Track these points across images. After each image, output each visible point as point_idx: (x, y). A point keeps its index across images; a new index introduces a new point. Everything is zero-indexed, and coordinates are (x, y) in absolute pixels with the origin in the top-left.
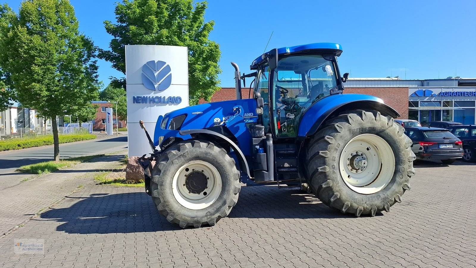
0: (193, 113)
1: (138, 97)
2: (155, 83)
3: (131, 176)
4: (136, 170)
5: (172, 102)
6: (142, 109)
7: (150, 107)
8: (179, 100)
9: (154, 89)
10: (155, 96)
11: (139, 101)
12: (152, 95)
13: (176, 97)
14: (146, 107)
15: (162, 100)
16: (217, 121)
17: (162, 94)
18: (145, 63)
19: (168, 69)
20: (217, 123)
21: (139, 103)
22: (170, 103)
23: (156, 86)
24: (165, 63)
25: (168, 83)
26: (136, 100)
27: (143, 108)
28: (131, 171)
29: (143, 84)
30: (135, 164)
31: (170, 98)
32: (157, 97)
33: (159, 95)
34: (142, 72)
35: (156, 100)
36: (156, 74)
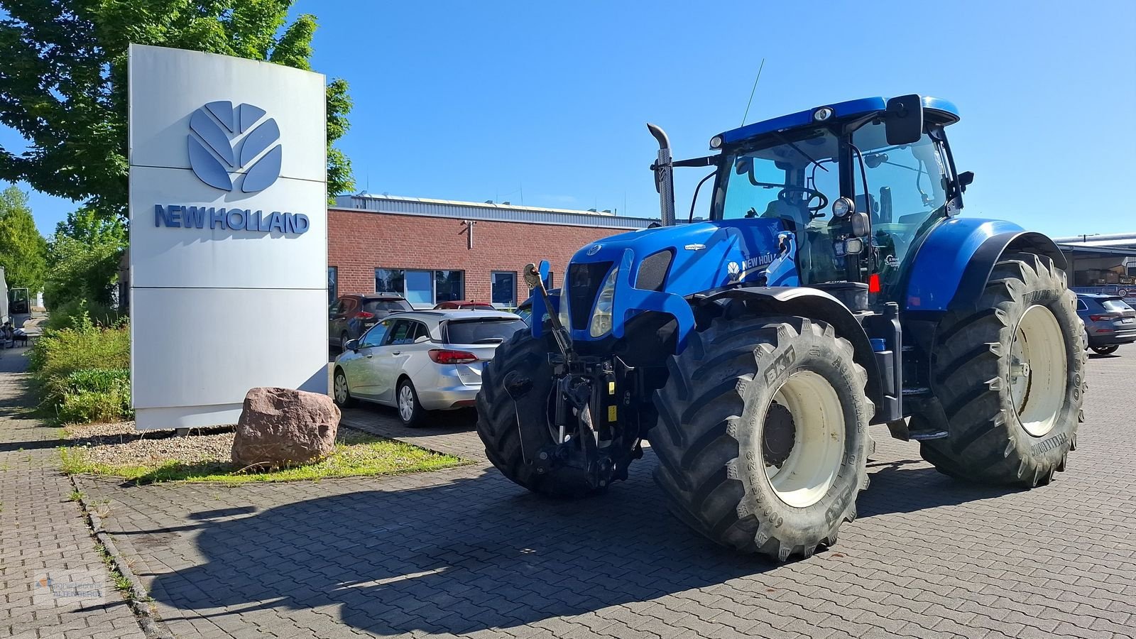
0: (688, 247)
1: (172, 208)
2: (231, 169)
3: (257, 449)
4: (276, 428)
5: (283, 229)
6: (185, 245)
7: (213, 239)
8: (300, 224)
9: (226, 188)
10: (230, 206)
11: (176, 221)
12: (220, 203)
13: (293, 215)
14: (199, 240)
15: (252, 222)
16: (734, 270)
17: (251, 204)
18: (200, 105)
19: (272, 130)
20: (734, 275)
21: (178, 225)
22: (275, 231)
23: (233, 177)
24: (263, 113)
25: (270, 171)
26: (168, 217)
27: (187, 243)
28: (259, 434)
29: (192, 169)
30: (273, 411)
31: (274, 217)
32: (237, 213)
33: (242, 204)
34: (188, 132)
35: (234, 221)
36: (234, 142)
